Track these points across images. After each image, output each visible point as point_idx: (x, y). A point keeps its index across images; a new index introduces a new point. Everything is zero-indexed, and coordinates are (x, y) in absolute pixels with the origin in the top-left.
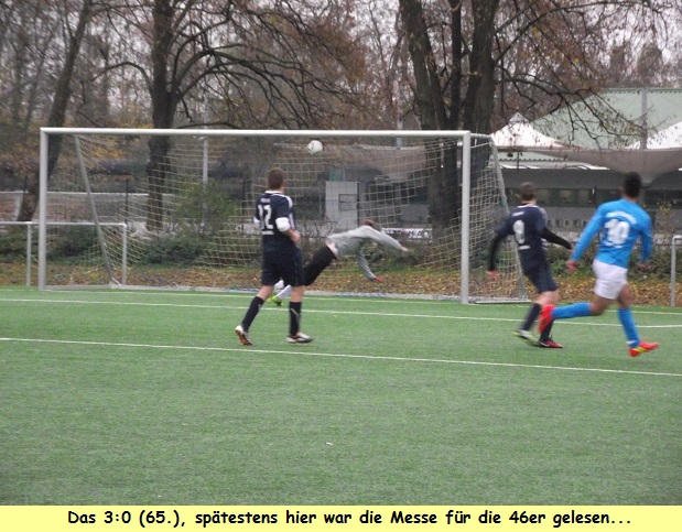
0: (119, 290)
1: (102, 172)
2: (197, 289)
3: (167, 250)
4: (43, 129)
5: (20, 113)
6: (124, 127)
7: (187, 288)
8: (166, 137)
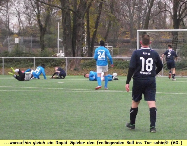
0: (160, 77)
1: (164, 42)
2: (183, 76)
3: (177, 65)
4: (138, 30)
5: (140, 26)
6: (170, 29)
7: (181, 76)
8: (177, 32)
